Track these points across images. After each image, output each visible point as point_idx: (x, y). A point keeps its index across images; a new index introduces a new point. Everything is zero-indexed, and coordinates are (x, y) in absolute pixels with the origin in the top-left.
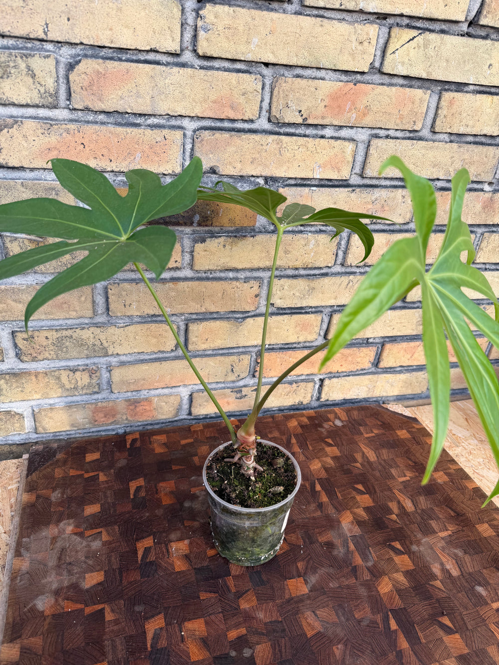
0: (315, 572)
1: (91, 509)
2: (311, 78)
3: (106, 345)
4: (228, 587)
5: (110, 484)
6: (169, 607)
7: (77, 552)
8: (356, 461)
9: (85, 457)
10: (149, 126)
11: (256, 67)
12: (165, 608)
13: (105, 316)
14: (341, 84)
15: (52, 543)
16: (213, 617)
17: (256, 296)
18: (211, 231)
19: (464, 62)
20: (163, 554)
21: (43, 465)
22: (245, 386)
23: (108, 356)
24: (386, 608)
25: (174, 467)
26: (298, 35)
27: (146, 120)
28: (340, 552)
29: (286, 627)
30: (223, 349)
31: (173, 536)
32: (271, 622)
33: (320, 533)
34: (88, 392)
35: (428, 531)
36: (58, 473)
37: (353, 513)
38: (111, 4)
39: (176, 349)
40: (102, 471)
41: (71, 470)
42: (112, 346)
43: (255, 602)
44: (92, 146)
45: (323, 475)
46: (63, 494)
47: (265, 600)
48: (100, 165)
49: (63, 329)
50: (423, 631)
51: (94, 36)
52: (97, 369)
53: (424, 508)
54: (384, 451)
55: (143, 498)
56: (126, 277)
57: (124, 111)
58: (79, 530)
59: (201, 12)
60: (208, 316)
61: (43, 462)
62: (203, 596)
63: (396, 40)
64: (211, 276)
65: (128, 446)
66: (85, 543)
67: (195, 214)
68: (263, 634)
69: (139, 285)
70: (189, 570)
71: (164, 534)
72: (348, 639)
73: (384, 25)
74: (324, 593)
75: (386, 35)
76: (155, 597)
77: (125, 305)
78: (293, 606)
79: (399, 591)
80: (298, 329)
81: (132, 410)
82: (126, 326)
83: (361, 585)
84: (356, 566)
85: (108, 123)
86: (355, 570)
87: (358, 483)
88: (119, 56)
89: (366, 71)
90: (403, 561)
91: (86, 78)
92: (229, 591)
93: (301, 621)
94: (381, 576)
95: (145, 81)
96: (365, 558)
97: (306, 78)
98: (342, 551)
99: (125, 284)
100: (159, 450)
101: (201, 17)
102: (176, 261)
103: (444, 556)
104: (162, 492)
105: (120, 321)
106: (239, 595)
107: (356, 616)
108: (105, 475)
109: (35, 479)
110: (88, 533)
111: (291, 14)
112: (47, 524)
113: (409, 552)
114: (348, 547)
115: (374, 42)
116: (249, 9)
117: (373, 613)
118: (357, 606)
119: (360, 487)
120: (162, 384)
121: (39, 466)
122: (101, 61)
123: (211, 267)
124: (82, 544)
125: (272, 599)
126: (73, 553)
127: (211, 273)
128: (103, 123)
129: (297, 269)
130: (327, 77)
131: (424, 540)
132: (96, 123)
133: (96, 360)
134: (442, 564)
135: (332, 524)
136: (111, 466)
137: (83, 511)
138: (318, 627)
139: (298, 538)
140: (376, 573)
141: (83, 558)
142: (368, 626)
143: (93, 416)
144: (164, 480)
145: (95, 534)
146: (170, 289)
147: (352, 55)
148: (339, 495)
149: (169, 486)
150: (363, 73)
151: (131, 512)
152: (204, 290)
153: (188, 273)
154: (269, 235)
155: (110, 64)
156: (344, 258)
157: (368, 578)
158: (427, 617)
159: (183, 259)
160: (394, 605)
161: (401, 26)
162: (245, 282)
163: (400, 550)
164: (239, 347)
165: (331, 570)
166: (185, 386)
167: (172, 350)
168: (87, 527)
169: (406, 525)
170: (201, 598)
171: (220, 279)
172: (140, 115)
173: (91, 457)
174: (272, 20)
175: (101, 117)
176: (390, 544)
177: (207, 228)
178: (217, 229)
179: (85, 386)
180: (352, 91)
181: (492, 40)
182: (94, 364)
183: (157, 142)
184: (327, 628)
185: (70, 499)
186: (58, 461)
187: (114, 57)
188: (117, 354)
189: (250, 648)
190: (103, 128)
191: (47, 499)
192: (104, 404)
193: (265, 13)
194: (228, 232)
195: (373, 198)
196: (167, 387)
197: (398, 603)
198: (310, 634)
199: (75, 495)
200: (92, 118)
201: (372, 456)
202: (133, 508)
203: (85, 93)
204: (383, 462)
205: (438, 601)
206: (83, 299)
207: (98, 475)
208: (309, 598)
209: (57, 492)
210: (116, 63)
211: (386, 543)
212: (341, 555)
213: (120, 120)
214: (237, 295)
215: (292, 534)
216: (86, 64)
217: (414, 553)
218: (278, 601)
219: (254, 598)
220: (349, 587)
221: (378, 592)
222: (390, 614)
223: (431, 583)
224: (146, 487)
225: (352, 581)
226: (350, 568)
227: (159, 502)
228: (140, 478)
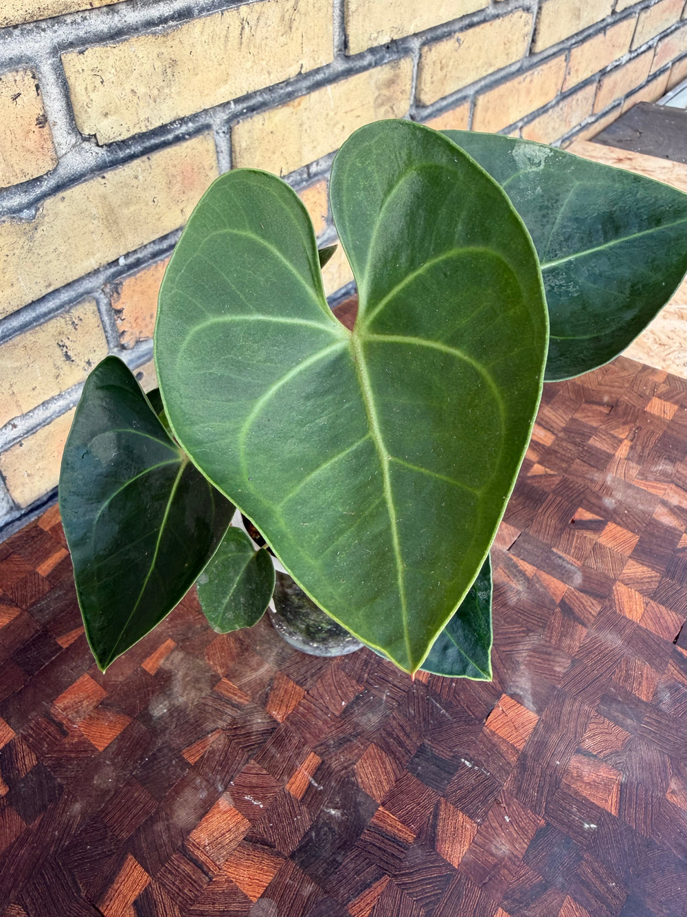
0: (514, 666)
4: (394, 840)
20: (193, 883)
24: (667, 643)
25: (65, 641)
28: (518, 592)
30: (18, 312)
31: (183, 815)
32: (531, 844)
35: (601, 461)
43: (469, 827)
47: (483, 803)
53: (563, 425)
55: (37, 770)
68: (541, 889)
70: (281, 874)
71: (159, 827)
72: (671, 757)
74: (563, 695)
79: (654, 596)
83: (599, 629)
84: (562, 600)
86: (566, 608)
90: (615, 538)
92: (403, 845)
93: (576, 793)
94: (611, 591)
96: (565, 576)
98: (520, 588)
103: (654, 487)
104: (78, 722)
106: (429, 838)
107: (644, 698)
113: (609, 516)
114: (523, 573)
117: (660, 669)
118: (628, 676)
125: (493, 788)
131: (609, 479)
134: (665, 503)
138: (611, 776)
140: (599, 588)
142: (674, 702)
144: (60, 689)
149: (82, 695)
151: (28, 832)
157: (599, 609)
160: (672, 629)
163: (596, 521)
164: (57, 291)
165: (534, 640)
169: (565, 471)
176: (573, 521)
184: (625, 767)
197: (672, 618)
198: (611, 805)
202: (27, 818)
208: (549, 729)
211: (570, 525)
212: (524, 596)
217: (615, 511)
218: (507, 785)
219: (461, 817)
220: (586, 651)
221: (632, 622)
222: (679, 649)
223: (679, 547)
224: (25, 738)
225: (581, 634)
226: (558, 610)
227: (86, 751)
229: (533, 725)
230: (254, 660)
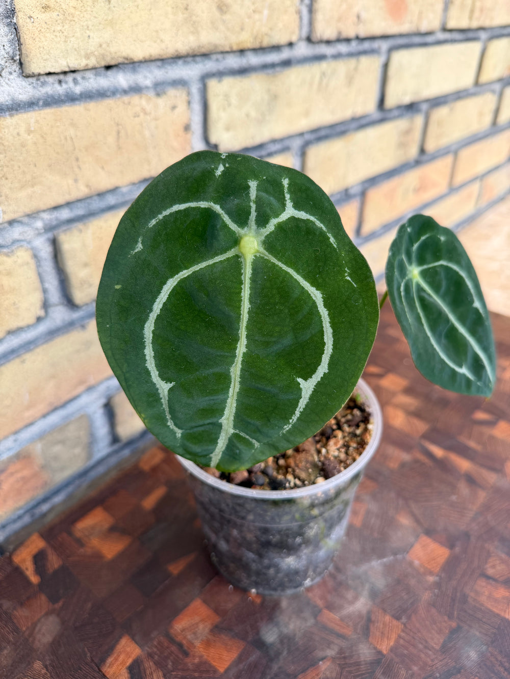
25: (175, 569)
39: (46, 312)
45: (421, 427)
60: (96, 204)
64: (78, 90)
65: (34, 579)
100: (111, 549)
104: (197, 643)
119: (481, 415)
120: (42, 408)
144: (176, 612)
148: (472, 445)
149: (197, 619)
152: (72, 132)
153: (17, 88)
156: (311, 24)
162: (158, 96)
166: (90, 389)
167: (39, 319)
171: (102, 94)
196: (55, 409)
214: (147, 133)
215: (490, 560)
224: (150, 656)
227: (208, 671)
228: (117, 641)
230: (350, 595)
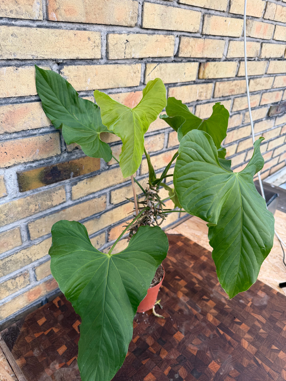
0: (182, 326)
1: (62, 350)
2: (116, 93)
3: (30, 257)
4: (152, 352)
5: (63, 332)
6: (133, 376)
7: (70, 376)
8: (169, 266)
9: (37, 323)
10: (41, 133)
11: (90, 92)
12: (131, 378)
13: (27, 241)
14: (129, 93)
15: (53, 379)
16: (154, 369)
17: (105, 202)
18: (79, 178)
19: (175, 74)
21: (16, 339)
22: (104, 249)
23: (32, 262)
24: (215, 326)
26: (108, 74)
27: (39, 131)
28: (186, 312)
29: (185, 356)
32: (178, 357)
33: (174, 307)
34: (24, 286)
35: (212, 286)
36: (28, 339)
37: (182, 291)
38: (13, 74)
40: (53, 326)
41: (35, 334)
42: (34, 257)
43: (167, 353)
44: (11, 152)
46: (39, 349)
47: (170, 349)
48: (17, 161)
49: (5, 258)
50: (232, 329)
51: (6, 93)
52: (27, 272)
53: (206, 276)
54: (177, 255)
56: (37, 216)
57: (27, 129)
58: (63, 364)
59: (61, 71)
61: (14, 338)
62: (144, 362)
63: (149, 69)
64: (82, 200)
65: (58, 307)
66: (71, 369)
67: (71, 172)
68: (178, 364)
69: (45, 218)
70: (130, 354)
72: (209, 347)
73: (142, 63)
74: (191, 333)
75: (145, 67)
76: (123, 375)
77: (39, 232)
78: (182, 346)
79: (216, 317)
80: (125, 211)
81: (49, 286)
82: (40, 242)
83: (202, 322)
84: (195, 315)
85: (18, 137)
86: (196, 317)
87: (175, 276)
88: (20, 100)
89: (138, 85)
90: (211, 303)
91: (3, 116)
92: (153, 354)
93: (189, 350)
94: (206, 314)
95: (37, 111)
96: (197, 309)
97: (114, 93)
99: (38, 220)
101: (62, 73)
102: (63, 199)
105: (37, 241)
106: (159, 353)
107: (207, 336)
108: (56, 328)
109: (16, 349)
110: (69, 363)
111: (103, 64)
112: (43, 370)
113: (211, 298)
114: (188, 308)
115: (140, 71)
116: (84, 65)
117: (212, 331)
118: (205, 332)
119: (177, 277)
121: (13, 341)
122: (11, 105)
123: (81, 196)
124: (69, 370)
125: (172, 347)
126: (68, 377)
127: (81, 199)
128: (15, 138)
129: (121, 183)
130: (122, 91)
131: (213, 290)
132: (11, 139)
133: (26, 268)
134: (224, 298)
135: (176, 300)
136: (56, 321)
137: (58, 353)
138: (196, 349)
139: (167, 314)
140: (204, 314)
141: (75, 377)
142: (213, 338)
143: (29, 298)
145: (73, 362)
146: (62, 214)
147: (132, 79)
148: (171, 285)
150: (137, 86)
152: (79, 209)
153: (70, 202)
154: (107, 172)
155: (17, 106)
156: (140, 172)
157: (203, 317)
158: (230, 322)
159: (66, 197)
160: (217, 324)
161: (149, 62)
162: (99, 198)
163: (207, 299)
164: (99, 231)
165: (188, 322)
168: (66, 360)
169: (203, 287)
170: (144, 364)
171: (87, 200)
172: (35, 129)
173: (41, 321)
174: (96, 69)
175: (14, 135)
177: (77, 177)
178: (82, 176)
179: (22, 284)
180: (134, 96)
181: (184, 62)
182: (25, 270)
183: (47, 141)
184: (199, 348)
185: (46, 350)
186: (23, 333)
187: (18, 101)
188: (38, 259)
189: (177, 373)
190: (16, 141)
191: (32, 357)
192: (33, 289)
193: (92, 66)
194: (87, 176)
195: (148, 142)
197: (218, 322)
198: (195, 354)
199: (47, 347)
200: (9, 137)
201: (174, 260)
203: (4, 124)
204: (180, 261)
205: (231, 313)
206: (15, 237)
207: (52, 330)
208: (186, 338)
209: (35, 350)
210: (20, 105)
211: (201, 299)
213: (25, 134)
214: (96, 205)
216: (3, 109)
218: (175, 347)
219: (165, 351)
220: (198, 325)
221: (209, 321)
222: (218, 328)
223: (225, 307)
225: (198, 322)
226: (194, 317)
228: (76, 321)
229: (182, 338)
